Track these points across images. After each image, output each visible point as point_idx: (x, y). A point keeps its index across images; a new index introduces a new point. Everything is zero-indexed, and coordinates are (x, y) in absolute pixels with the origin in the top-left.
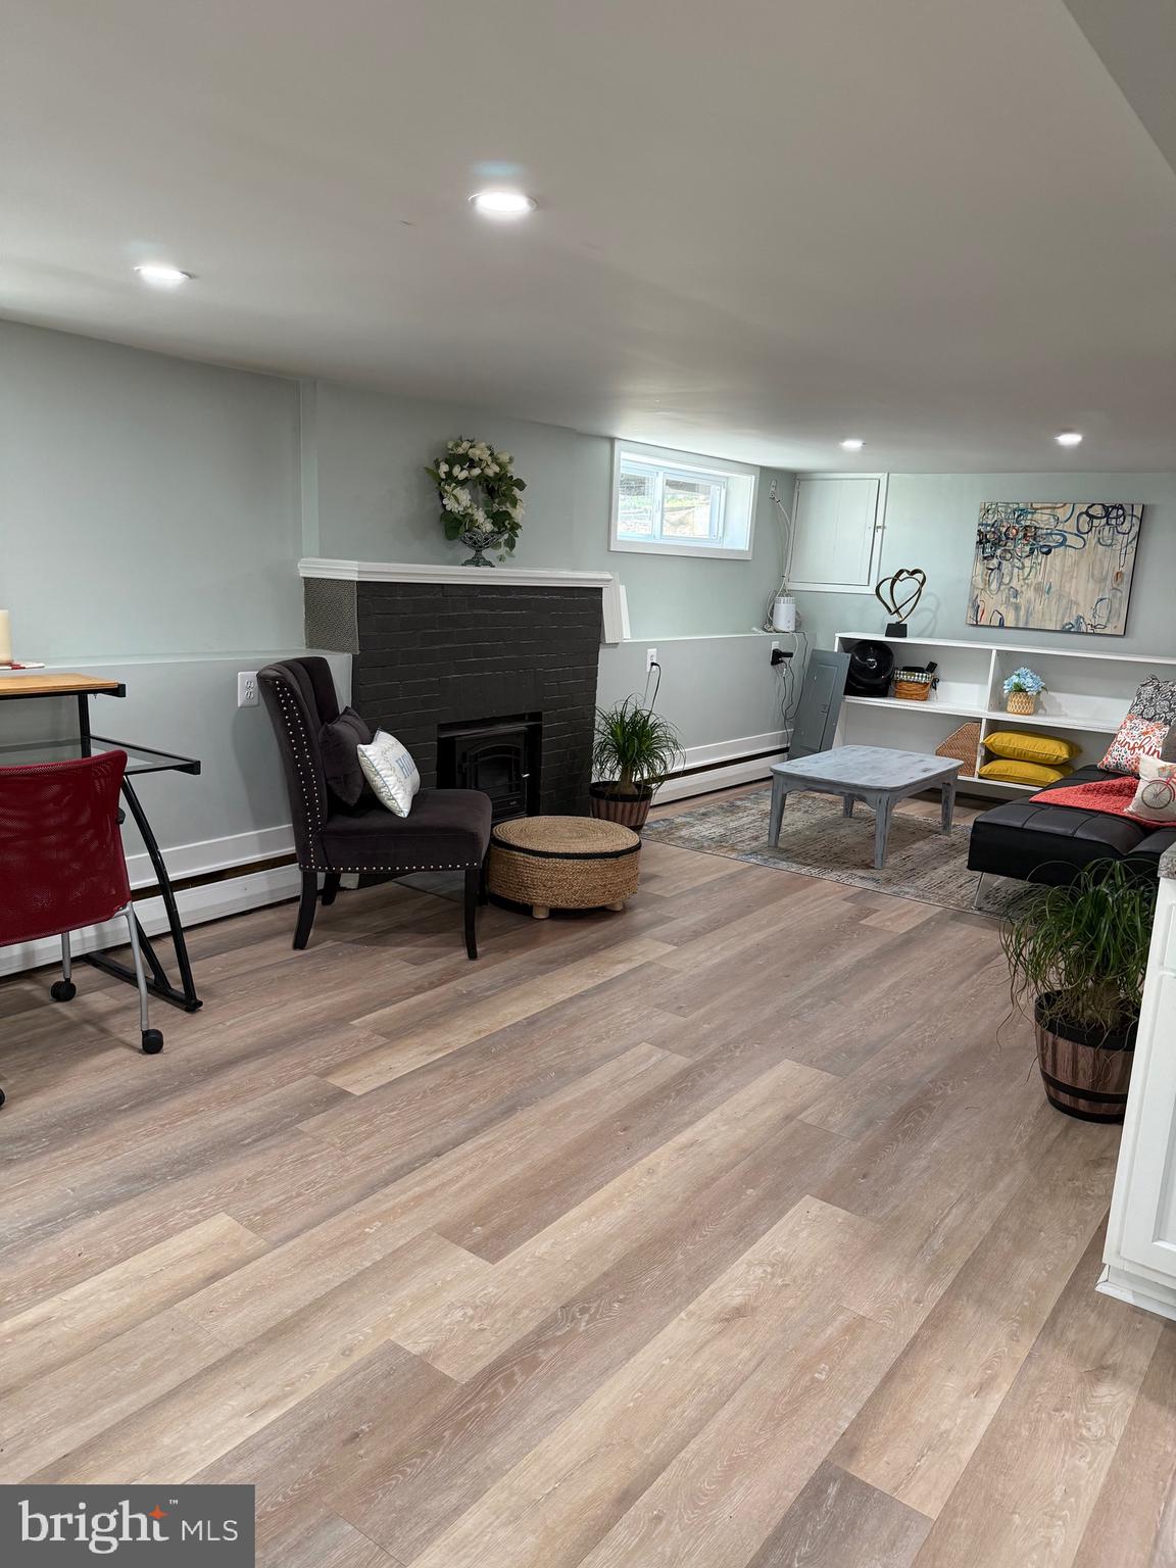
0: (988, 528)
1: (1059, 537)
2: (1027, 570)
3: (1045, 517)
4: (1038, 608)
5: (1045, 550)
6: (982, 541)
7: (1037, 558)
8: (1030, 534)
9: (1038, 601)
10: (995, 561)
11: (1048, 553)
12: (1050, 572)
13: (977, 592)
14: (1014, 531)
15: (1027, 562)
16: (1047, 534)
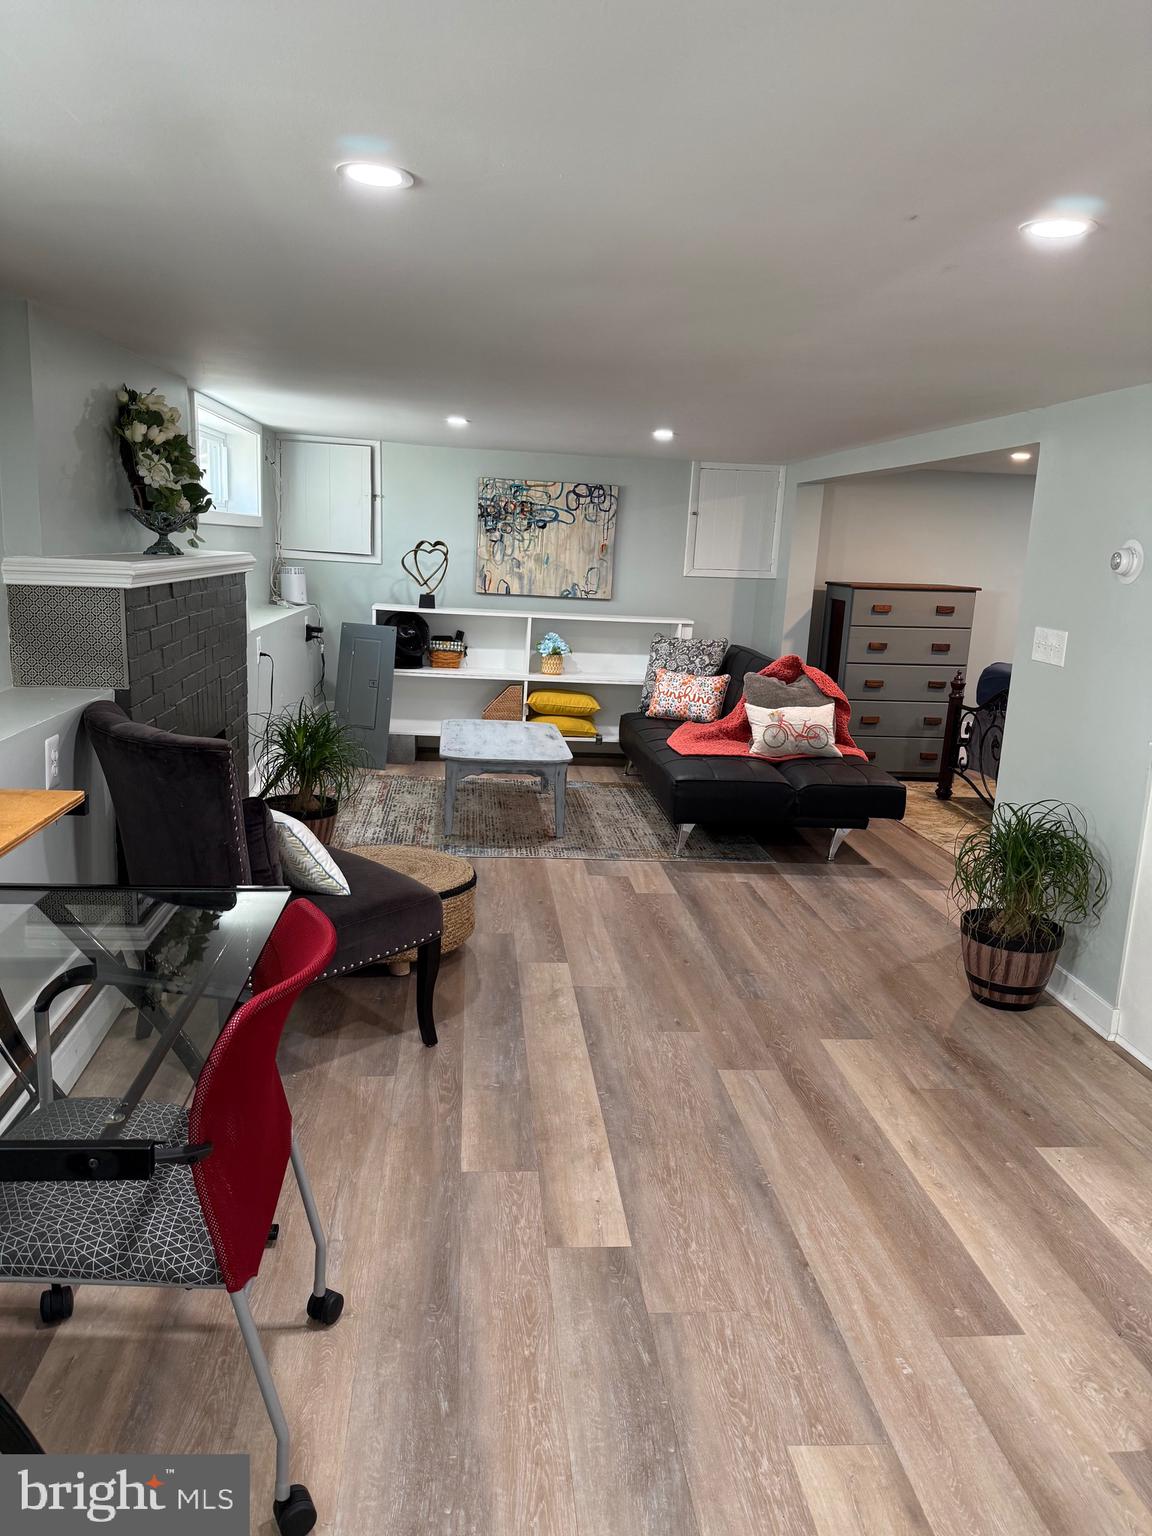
0: (488, 503)
1: (552, 513)
2: (527, 542)
3: (539, 494)
4: (539, 577)
5: (541, 524)
6: (483, 514)
7: (534, 530)
8: (526, 508)
9: (538, 572)
10: (497, 534)
11: (543, 527)
12: (547, 544)
13: (483, 562)
14: (512, 506)
15: (526, 535)
16: (541, 510)
